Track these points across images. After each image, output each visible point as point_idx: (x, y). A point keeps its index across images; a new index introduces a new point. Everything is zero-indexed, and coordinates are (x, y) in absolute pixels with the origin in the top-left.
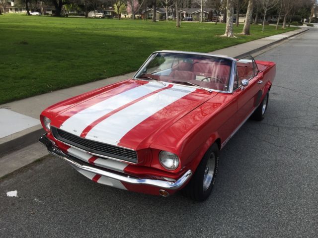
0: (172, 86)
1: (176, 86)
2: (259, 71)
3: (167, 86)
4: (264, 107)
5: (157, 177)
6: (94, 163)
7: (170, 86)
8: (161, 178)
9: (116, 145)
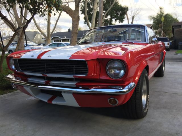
6: (50, 83)
9: (68, 58)
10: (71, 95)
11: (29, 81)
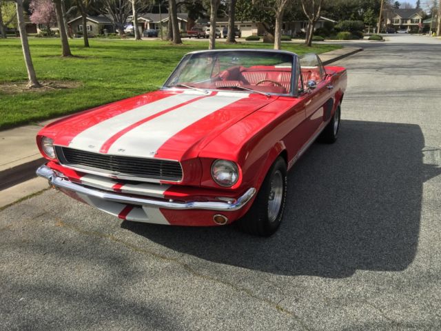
0: (217, 92)
1: (221, 93)
2: (326, 75)
3: (209, 94)
4: (336, 124)
5: (208, 199)
6: (121, 190)
7: (214, 94)
8: (216, 199)
10: (157, 209)
11: (84, 183)
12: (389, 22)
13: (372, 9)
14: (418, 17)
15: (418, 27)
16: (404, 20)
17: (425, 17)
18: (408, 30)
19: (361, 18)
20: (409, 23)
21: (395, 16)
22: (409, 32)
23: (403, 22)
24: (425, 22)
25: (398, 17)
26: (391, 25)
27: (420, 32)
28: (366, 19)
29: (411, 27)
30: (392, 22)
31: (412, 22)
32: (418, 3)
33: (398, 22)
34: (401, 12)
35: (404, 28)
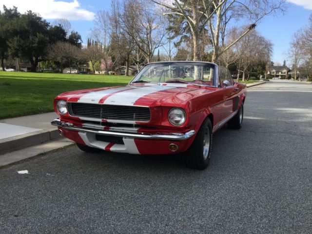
5: (165, 133)
8: (170, 133)
9: (132, 105)
10: (133, 140)
11: (83, 126)
12: (268, 73)
13: (261, 66)
14: (285, 71)
15: (285, 76)
16: (277, 72)
17: (289, 71)
18: (280, 77)
19: (256, 71)
20: (280, 74)
21: (272, 70)
22: (281, 79)
23: (277, 73)
24: (289, 73)
25: (274, 71)
26: (270, 75)
27: (287, 79)
28: (258, 71)
29: (281, 76)
30: (270, 73)
31: (282, 73)
32: (285, 62)
33: (274, 73)
34: (275, 68)
35: (277, 76)
